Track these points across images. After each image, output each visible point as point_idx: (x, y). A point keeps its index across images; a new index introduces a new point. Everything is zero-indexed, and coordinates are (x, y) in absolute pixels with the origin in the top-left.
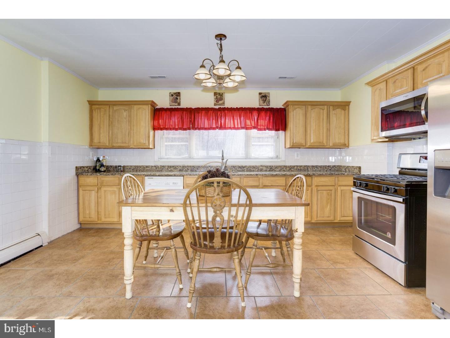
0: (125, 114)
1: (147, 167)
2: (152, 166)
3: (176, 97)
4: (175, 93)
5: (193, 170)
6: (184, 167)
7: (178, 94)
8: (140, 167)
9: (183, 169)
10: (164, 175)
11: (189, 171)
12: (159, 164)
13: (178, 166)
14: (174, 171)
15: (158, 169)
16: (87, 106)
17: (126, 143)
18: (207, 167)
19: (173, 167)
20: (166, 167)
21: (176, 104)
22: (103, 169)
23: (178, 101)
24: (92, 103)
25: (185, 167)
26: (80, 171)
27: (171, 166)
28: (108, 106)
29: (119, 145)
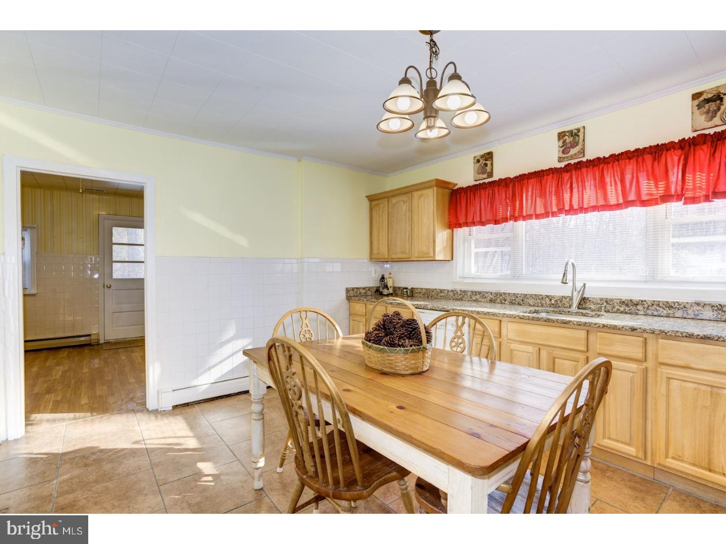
0: (404, 207)
1: (441, 291)
2: (448, 291)
3: (484, 162)
4: (482, 156)
5: (514, 302)
6: (498, 294)
7: (489, 156)
8: (433, 290)
9: (496, 300)
10: (438, 309)
11: (506, 302)
12: (459, 288)
13: (487, 293)
14: (481, 301)
15: (456, 295)
16: (366, 203)
17: (405, 253)
18: (542, 298)
19: (480, 293)
20: (469, 294)
21: (485, 176)
22: (385, 292)
23: (488, 169)
24: (372, 199)
25: (501, 295)
26: (351, 293)
27: (476, 292)
28: (387, 199)
29: (398, 256)
